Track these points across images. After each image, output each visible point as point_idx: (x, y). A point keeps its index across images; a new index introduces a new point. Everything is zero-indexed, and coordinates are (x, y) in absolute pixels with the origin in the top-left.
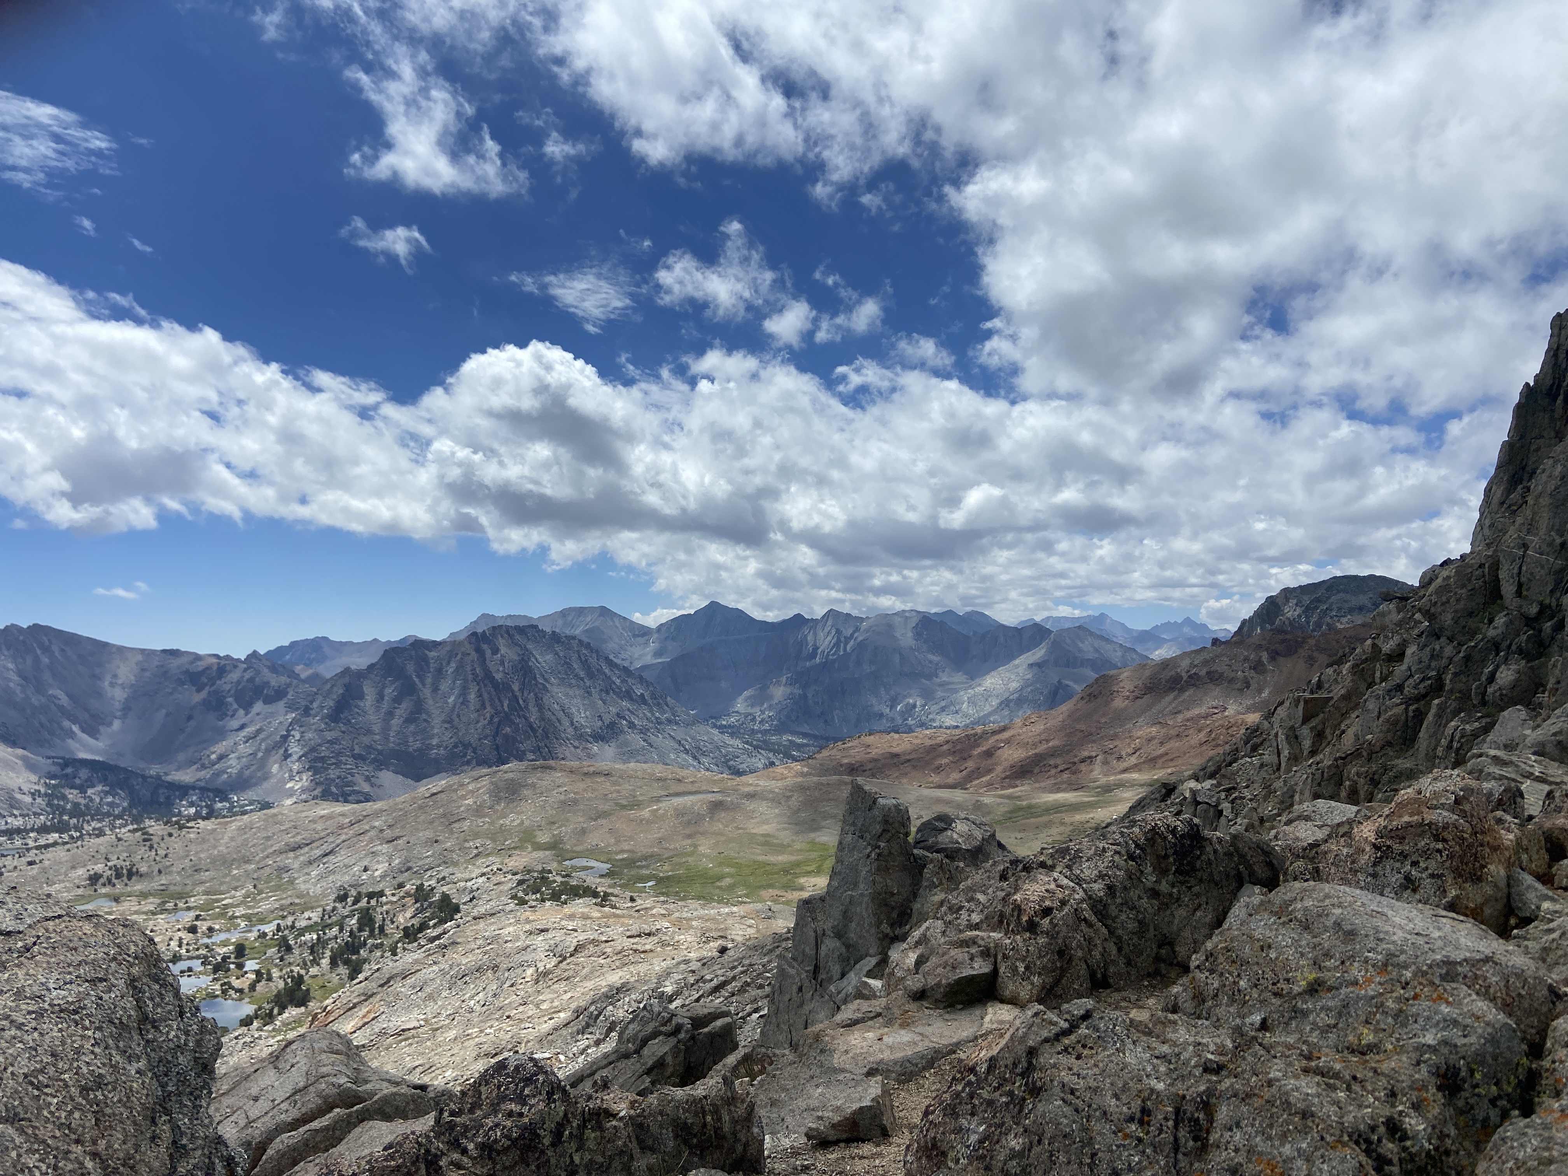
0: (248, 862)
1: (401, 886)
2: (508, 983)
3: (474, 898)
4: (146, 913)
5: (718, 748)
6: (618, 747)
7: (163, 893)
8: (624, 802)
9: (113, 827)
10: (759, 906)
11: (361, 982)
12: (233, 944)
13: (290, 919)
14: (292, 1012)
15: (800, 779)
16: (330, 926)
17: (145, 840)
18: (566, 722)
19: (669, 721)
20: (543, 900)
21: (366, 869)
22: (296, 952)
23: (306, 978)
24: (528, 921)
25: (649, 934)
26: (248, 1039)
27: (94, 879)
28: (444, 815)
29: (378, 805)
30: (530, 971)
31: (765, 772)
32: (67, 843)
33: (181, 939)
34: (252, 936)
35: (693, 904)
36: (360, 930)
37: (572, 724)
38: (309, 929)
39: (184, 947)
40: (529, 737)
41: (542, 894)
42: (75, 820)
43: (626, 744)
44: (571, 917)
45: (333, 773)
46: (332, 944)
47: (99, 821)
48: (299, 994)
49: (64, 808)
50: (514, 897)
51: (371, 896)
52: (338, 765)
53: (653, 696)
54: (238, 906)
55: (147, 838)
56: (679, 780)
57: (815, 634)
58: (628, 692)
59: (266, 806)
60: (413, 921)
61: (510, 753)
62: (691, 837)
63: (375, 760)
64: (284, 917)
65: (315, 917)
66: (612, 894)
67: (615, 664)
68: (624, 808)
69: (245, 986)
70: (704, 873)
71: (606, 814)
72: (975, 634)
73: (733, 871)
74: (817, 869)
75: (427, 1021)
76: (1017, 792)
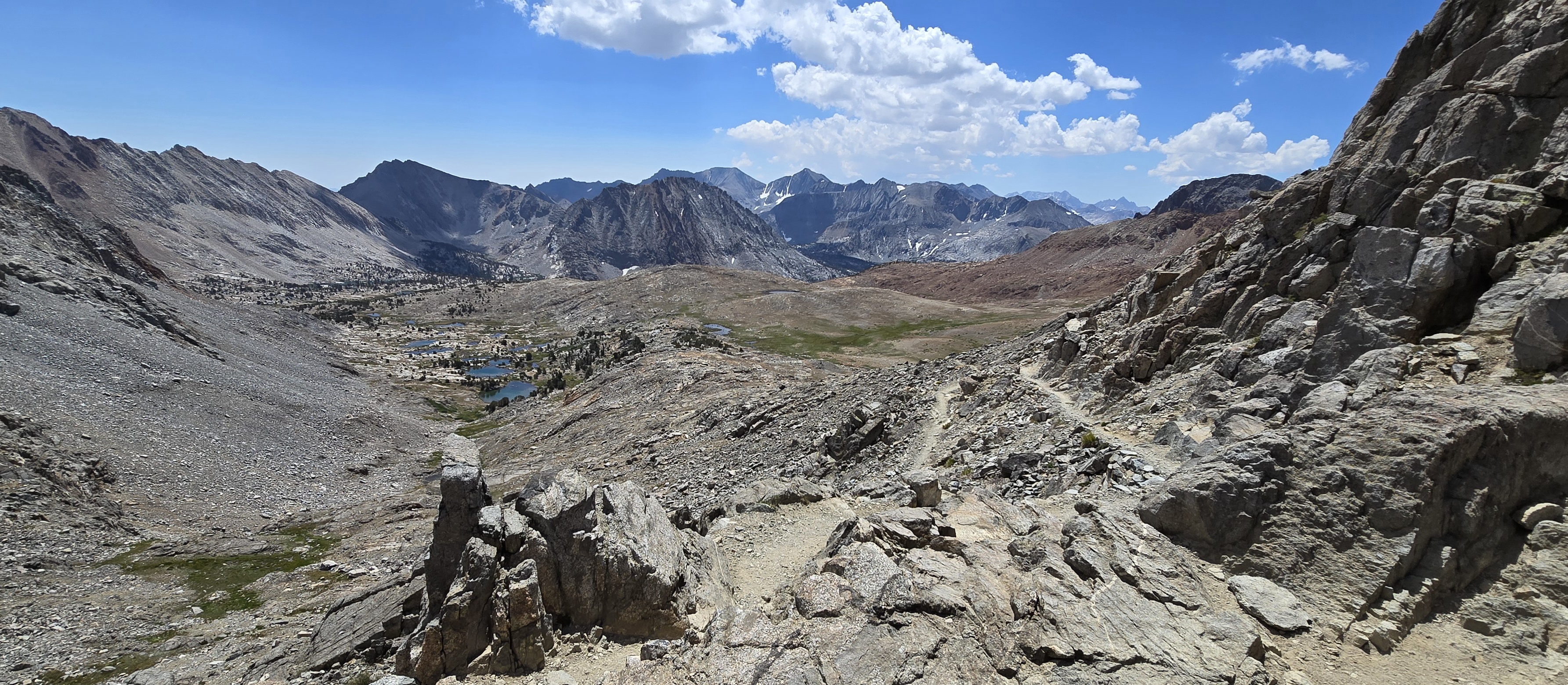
0: (531, 309)
1: (613, 330)
2: (667, 390)
3: (652, 340)
4: (479, 332)
5: (801, 264)
6: (740, 259)
7: (488, 321)
8: (741, 293)
9: (460, 283)
11: (591, 380)
13: (555, 342)
14: (556, 392)
15: (850, 288)
16: (576, 348)
18: (709, 241)
19: (772, 245)
20: (690, 346)
21: (594, 319)
22: (558, 360)
23: (563, 374)
24: (680, 357)
25: (747, 372)
26: (533, 403)
27: (452, 311)
28: (637, 292)
29: (600, 283)
30: (679, 385)
31: (829, 281)
32: (436, 290)
33: (498, 347)
34: (535, 350)
35: (777, 356)
36: (591, 352)
37: (713, 242)
38: (565, 349)
39: (500, 352)
40: (687, 249)
41: (690, 342)
42: (439, 278)
43: (746, 257)
44: (705, 357)
45: (576, 262)
46: (576, 358)
47: (454, 279)
48: (559, 383)
49: (433, 270)
50: (674, 343)
51: (597, 334)
52: (578, 257)
53: (764, 229)
54: (527, 332)
55: (478, 291)
56: (775, 282)
57: (870, 194)
58: (748, 225)
59: (541, 278)
60: (620, 350)
61: (676, 258)
62: (778, 317)
63: (599, 256)
64: (551, 341)
65: (567, 342)
66: (730, 346)
67: (742, 207)
68: (740, 296)
69: (532, 376)
70: (785, 339)
71: (730, 299)
72: (976, 200)
73: (802, 339)
74: (853, 342)
75: (624, 405)
76: (985, 306)
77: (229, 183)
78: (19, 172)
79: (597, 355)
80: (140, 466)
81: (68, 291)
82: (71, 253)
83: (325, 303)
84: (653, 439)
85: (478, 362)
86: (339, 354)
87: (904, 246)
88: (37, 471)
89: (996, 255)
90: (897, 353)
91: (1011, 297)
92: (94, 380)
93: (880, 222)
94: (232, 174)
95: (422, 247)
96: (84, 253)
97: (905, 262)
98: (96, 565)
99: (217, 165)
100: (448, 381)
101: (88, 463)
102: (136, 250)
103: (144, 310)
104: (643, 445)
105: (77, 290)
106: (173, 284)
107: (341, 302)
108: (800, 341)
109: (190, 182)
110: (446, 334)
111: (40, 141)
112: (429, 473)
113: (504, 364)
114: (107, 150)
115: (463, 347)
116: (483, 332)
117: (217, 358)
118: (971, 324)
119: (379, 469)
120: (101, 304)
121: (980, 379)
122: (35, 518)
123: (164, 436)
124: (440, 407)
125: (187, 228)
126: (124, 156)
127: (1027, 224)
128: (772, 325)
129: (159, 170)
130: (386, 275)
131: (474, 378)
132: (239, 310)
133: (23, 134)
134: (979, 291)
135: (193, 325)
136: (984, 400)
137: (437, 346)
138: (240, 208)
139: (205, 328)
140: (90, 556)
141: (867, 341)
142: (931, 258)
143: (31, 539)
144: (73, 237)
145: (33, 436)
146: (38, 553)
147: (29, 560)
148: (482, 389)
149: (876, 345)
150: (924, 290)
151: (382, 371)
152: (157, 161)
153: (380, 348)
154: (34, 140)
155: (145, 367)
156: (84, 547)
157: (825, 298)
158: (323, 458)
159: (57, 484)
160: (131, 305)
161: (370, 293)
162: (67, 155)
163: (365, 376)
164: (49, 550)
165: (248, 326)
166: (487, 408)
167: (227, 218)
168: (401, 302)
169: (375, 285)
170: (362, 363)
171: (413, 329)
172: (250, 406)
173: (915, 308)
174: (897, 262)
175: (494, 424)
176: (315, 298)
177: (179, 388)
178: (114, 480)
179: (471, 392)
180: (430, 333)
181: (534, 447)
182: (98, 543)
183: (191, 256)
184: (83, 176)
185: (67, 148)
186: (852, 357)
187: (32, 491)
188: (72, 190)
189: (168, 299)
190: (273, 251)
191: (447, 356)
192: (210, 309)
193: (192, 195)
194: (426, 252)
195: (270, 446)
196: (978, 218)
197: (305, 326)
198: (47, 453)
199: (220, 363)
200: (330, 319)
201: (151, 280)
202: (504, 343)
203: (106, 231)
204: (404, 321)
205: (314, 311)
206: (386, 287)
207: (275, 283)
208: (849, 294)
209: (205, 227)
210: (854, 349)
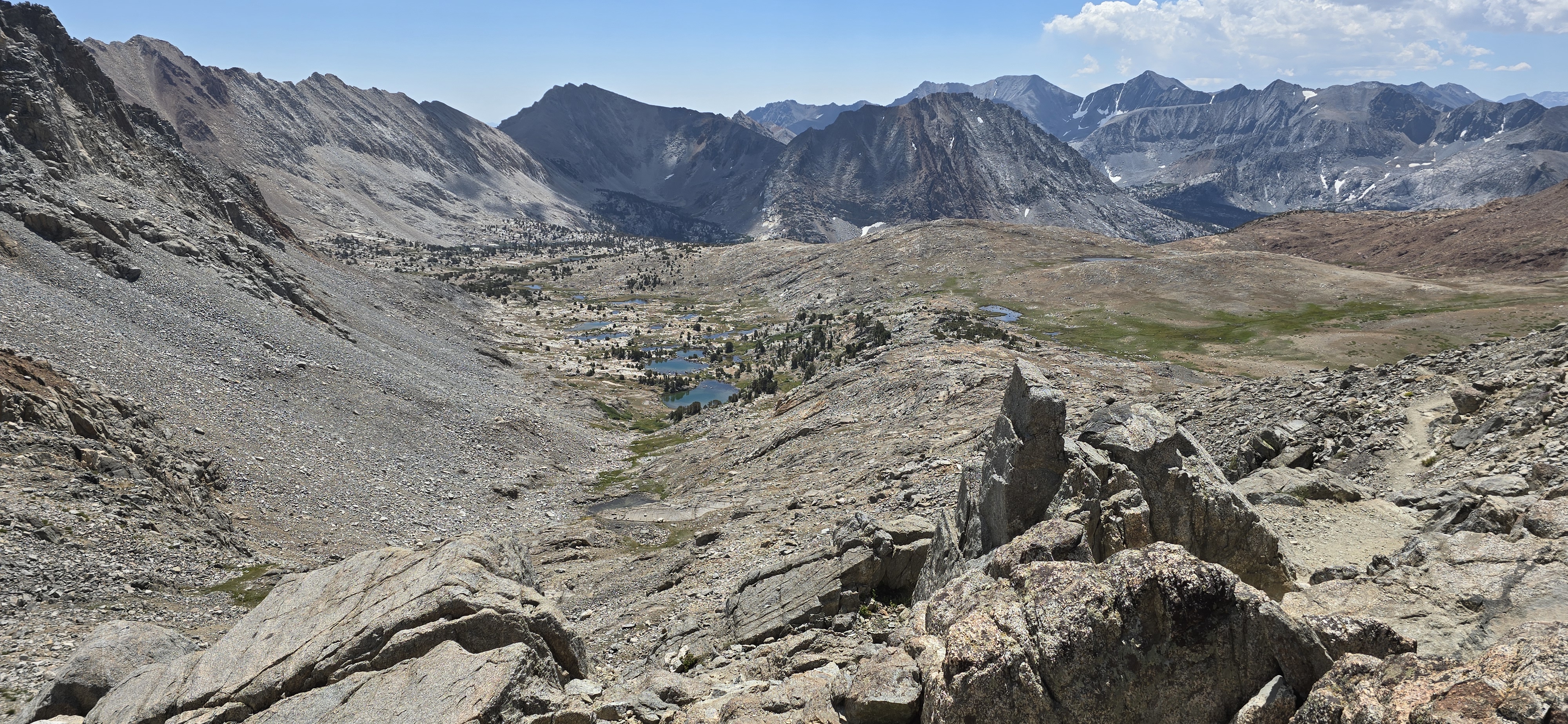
0: (735, 282)
1: (846, 313)
2: (924, 400)
3: (902, 328)
4: (665, 312)
5: (1136, 216)
6: (1038, 210)
7: (677, 298)
8: (1038, 260)
9: (643, 247)
10: (1157, 364)
11: (813, 382)
12: (724, 342)
13: (764, 328)
14: (764, 397)
15: (1217, 252)
16: (793, 337)
17: (664, 258)
18: (992, 185)
19: (1090, 188)
20: (959, 337)
21: (819, 297)
22: (768, 353)
23: (775, 373)
26: (734, 412)
27: (631, 283)
28: (882, 259)
29: (830, 247)
30: (943, 393)
31: (1182, 243)
32: (612, 255)
33: (689, 333)
35: (1094, 355)
36: (814, 343)
37: (997, 186)
38: (778, 337)
39: (692, 340)
40: (957, 197)
41: (959, 331)
42: (617, 239)
43: (1046, 207)
44: (981, 354)
45: (797, 217)
46: (793, 351)
47: (635, 241)
48: (769, 385)
49: (610, 229)
50: (935, 332)
51: (823, 317)
52: (801, 210)
53: (1077, 164)
54: (728, 314)
55: (666, 257)
56: (1093, 244)
57: (1256, 106)
58: (1051, 158)
59: (748, 239)
60: (854, 341)
61: (940, 210)
62: (1098, 296)
63: (829, 208)
64: (760, 327)
65: (782, 329)
66: (1020, 339)
67: (1043, 133)
68: (1038, 265)
69: (733, 373)
70: (1108, 329)
71: (1021, 269)
72: (1447, 109)
73: (1136, 330)
74: (1222, 337)
75: (860, 419)
76: (1464, 281)
77: (370, 118)
78: (149, 110)
79: (822, 347)
80: (255, 471)
81: (191, 252)
82: (197, 207)
83: (475, 271)
84: (908, 468)
85: (662, 353)
86: (489, 337)
87: (1313, 186)
88: (148, 470)
89: (1484, 198)
90: (1300, 355)
91: (1514, 268)
92: (213, 362)
93: (1272, 149)
94: (375, 107)
95: (597, 197)
96: (211, 208)
97: (1315, 210)
98: (205, 591)
99: (359, 96)
100: (622, 378)
101: (199, 464)
102: (265, 204)
103: (271, 277)
104: (893, 476)
105: (201, 251)
106: (302, 246)
107: (495, 270)
108: (1131, 334)
109: (327, 119)
110: (624, 313)
111: (170, 73)
112: (594, 501)
113: (696, 357)
114: (239, 82)
115: (643, 332)
116: (670, 313)
117: (347, 338)
118: (1436, 310)
119: (532, 492)
120: (225, 268)
121: (1490, 390)
122: (145, 526)
123: (283, 435)
124: (612, 412)
125: (320, 175)
126: (257, 88)
127: (1543, 146)
128: (1087, 308)
129: (294, 105)
130: (550, 236)
131: (656, 374)
132: (375, 278)
133: (153, 66)
134: (1453, 257)
135: (322, 297)
136: (1499, 423)
137: (611, 330)
138: (381, 150)
139: (337, 301)
140: (200, 579)
141: (1246, 336)
142: (1362, 204)
143: (140, 553)
144: (200, 187)
145: (145, 427)
146: (146, 571)
147: (137, 577)
148: (666, 390)
149: (1262, 342)
150: (1349, 256)
151: (541, 362)
152: (293, 94)
153: (539, 331)
154: (164, 72)
155: (267, 346)
156: (194, 566)
157: (1174, 268)
158: (465, 472)
159: (169, 489)
160: (257, 270)
161: (530, 259)
162: (198, 90)
163: (519, 367)
164: (157, 567)
165: (384, 299)
166: (672, 416)
167: (366, 162)
168: (567, 271)
169: (535, 248)
170: (516, 350)
171: (582, 307)
172: (383, 400)
173: (1333, 285)
174: (1301, 211)
175: (681, 438)
176: (462, 265)
177: (304, 374)
178: (225, 487)
179: (651, 394)
180: (602, 312)
181: (733, 472)
182: (209, 563)
183: (322, 211)
184: (212, 114)
185: (197, 81)
186: (1219, 361)
187: (144, 493)
188: (200, 132)
189: (295, 263)
190: (417, 204)
191: (623, 343)
192: (342, 277)
193: (328, 135)
194: (601, 204)
195: (403, 453)
196: (1450, 137)
197: (450, 299)
198: (158, 449)
199: (351, 344)
200: (480, 291)
201: (278, 240)
202: (697, 328)
203: (234, 180)
204: (571, 296)
205: (460, 281)
206: (550, 252)
207: (417, 244)
208: (1217, 261)
209: (340, 174)
210: (1224, 348)
